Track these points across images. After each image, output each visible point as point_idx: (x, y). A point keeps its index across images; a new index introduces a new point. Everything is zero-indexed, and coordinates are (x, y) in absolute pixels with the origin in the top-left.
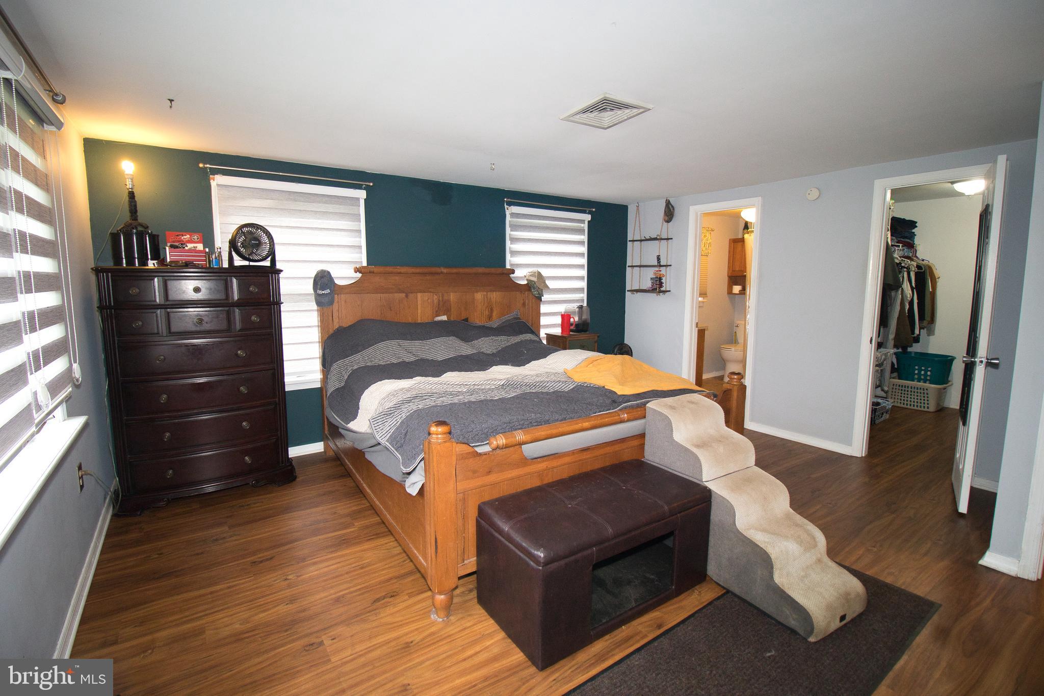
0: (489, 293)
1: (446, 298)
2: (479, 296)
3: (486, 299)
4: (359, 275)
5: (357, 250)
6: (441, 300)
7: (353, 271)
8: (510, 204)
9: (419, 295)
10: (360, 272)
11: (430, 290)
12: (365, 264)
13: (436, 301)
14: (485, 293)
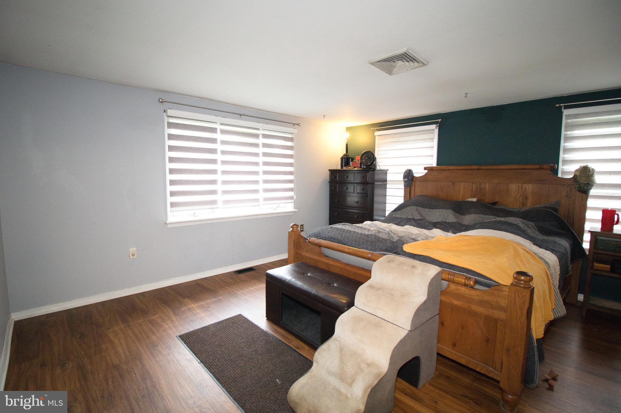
0: (524, 184)
1: (482, 186)
2: (513, 187)
3: (520, 189)
4: (426, 171)
5: (431, 158)
6: (478, 187)
7: (423, 169)
8: (566, 107)
9: (462, 184)
10: (427, 170)
11: (469, 180)
12: (434, 165)
13: (474, 188)
14: (520, 185)
